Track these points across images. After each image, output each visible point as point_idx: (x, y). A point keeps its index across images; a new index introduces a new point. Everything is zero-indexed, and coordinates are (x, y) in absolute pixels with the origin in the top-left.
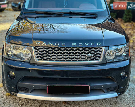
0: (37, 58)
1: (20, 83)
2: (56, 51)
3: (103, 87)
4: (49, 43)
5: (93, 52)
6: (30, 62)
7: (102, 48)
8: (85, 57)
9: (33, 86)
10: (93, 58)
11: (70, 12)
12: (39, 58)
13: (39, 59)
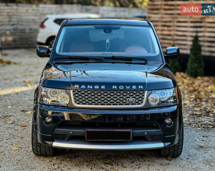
0: (75, 102)
1: (56, 129)
2: (96, 94)
3: (146, 133)
4: (89, 86)
5: (134, 96)
6: (67, 107)
7: (144, 92)
8: (126, 101)
9: (71, 132)
10: (135, 102)
11: (113, 57)
13: (78, 103)
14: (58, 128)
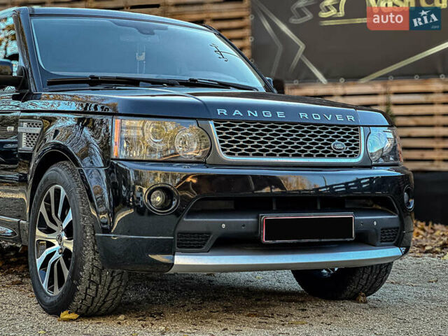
0: (223, 150)
1: (185, 219)
2: (267, 130)
3: (375, 223)
4: (249, 112)
5: (342, 137)
6: (205, 163)
7: (357, 130)
8: (330, 148)
9: (224, 226)
10: (345, 152)
11: (192, 80)
12: (228, 151)
13: (229, 154)
14: (187, 218)
